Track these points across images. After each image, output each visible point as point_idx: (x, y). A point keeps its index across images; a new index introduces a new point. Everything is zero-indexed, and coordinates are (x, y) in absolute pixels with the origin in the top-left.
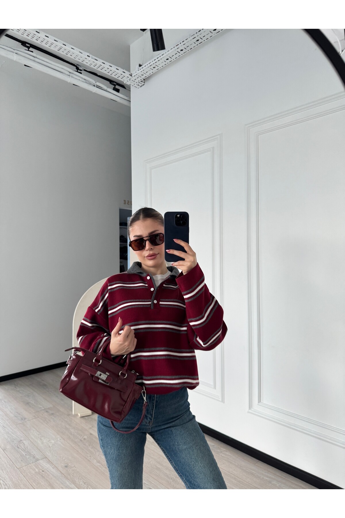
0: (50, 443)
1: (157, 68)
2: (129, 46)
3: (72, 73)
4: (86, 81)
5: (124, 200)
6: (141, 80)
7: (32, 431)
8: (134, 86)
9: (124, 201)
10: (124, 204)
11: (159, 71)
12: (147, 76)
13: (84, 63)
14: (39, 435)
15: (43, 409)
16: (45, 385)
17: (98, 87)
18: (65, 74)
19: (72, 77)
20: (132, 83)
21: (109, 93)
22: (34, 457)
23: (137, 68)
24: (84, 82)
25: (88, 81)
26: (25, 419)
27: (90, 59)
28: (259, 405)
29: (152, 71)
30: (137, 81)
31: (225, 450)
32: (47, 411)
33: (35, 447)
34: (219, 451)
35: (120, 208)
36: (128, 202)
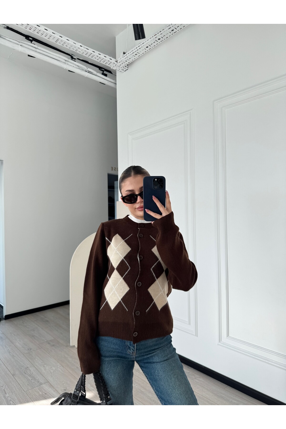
0: (52, 369)
1: (138, 55)
2: (115, 38)
3: (67, 61)
4: (79, 68)
5: (112, 167)
6: (125, 66)
7: (37, 359)
8: (119, 70)
10: (112, 170)
11: (140, 57)
12: (130, 62)
13: (78, 52)
14: (42, 363)
15: (46, 341)
16: (48, 321)
17: (89, 72)
18: (62, 62)
19: (67, 64)
20: (117, 68)
21: (98, 77)
22: (38, 382)
23: (122, 55)
24: (78, 68)
25: (81, 67)
26: (31, 349)
27: (82, 48)
28: (228, 339)
29: (134, 57)
30: (121, 66)
31: (198, 376)
32: (49, 343)
33: (39, 373)
34: (193, 377)
35: (108, 173)
36: (115, 168)
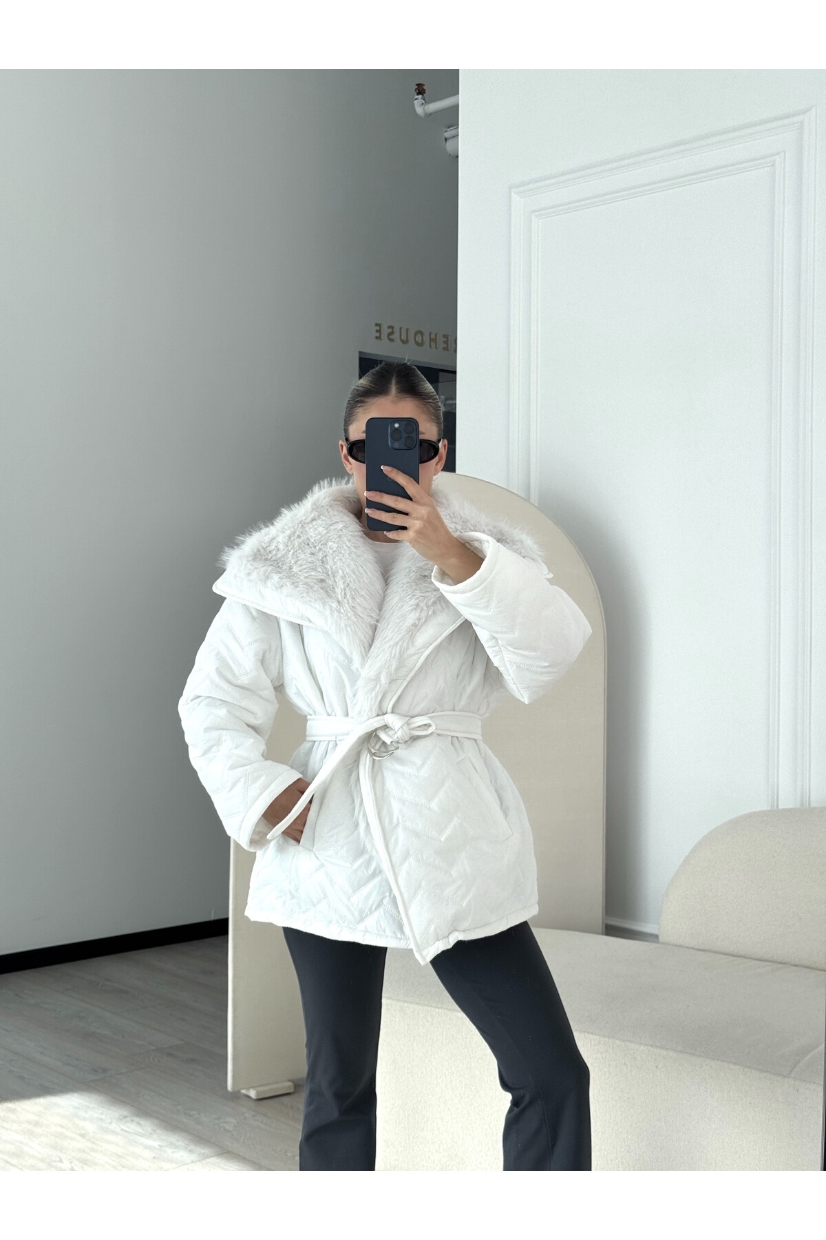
5: (379, 322)
9: (378, 328)
10: (377, 338)
26: (105, 1070)
32: (169, 1054)
35: (360, 352)
36: (390, 330)
